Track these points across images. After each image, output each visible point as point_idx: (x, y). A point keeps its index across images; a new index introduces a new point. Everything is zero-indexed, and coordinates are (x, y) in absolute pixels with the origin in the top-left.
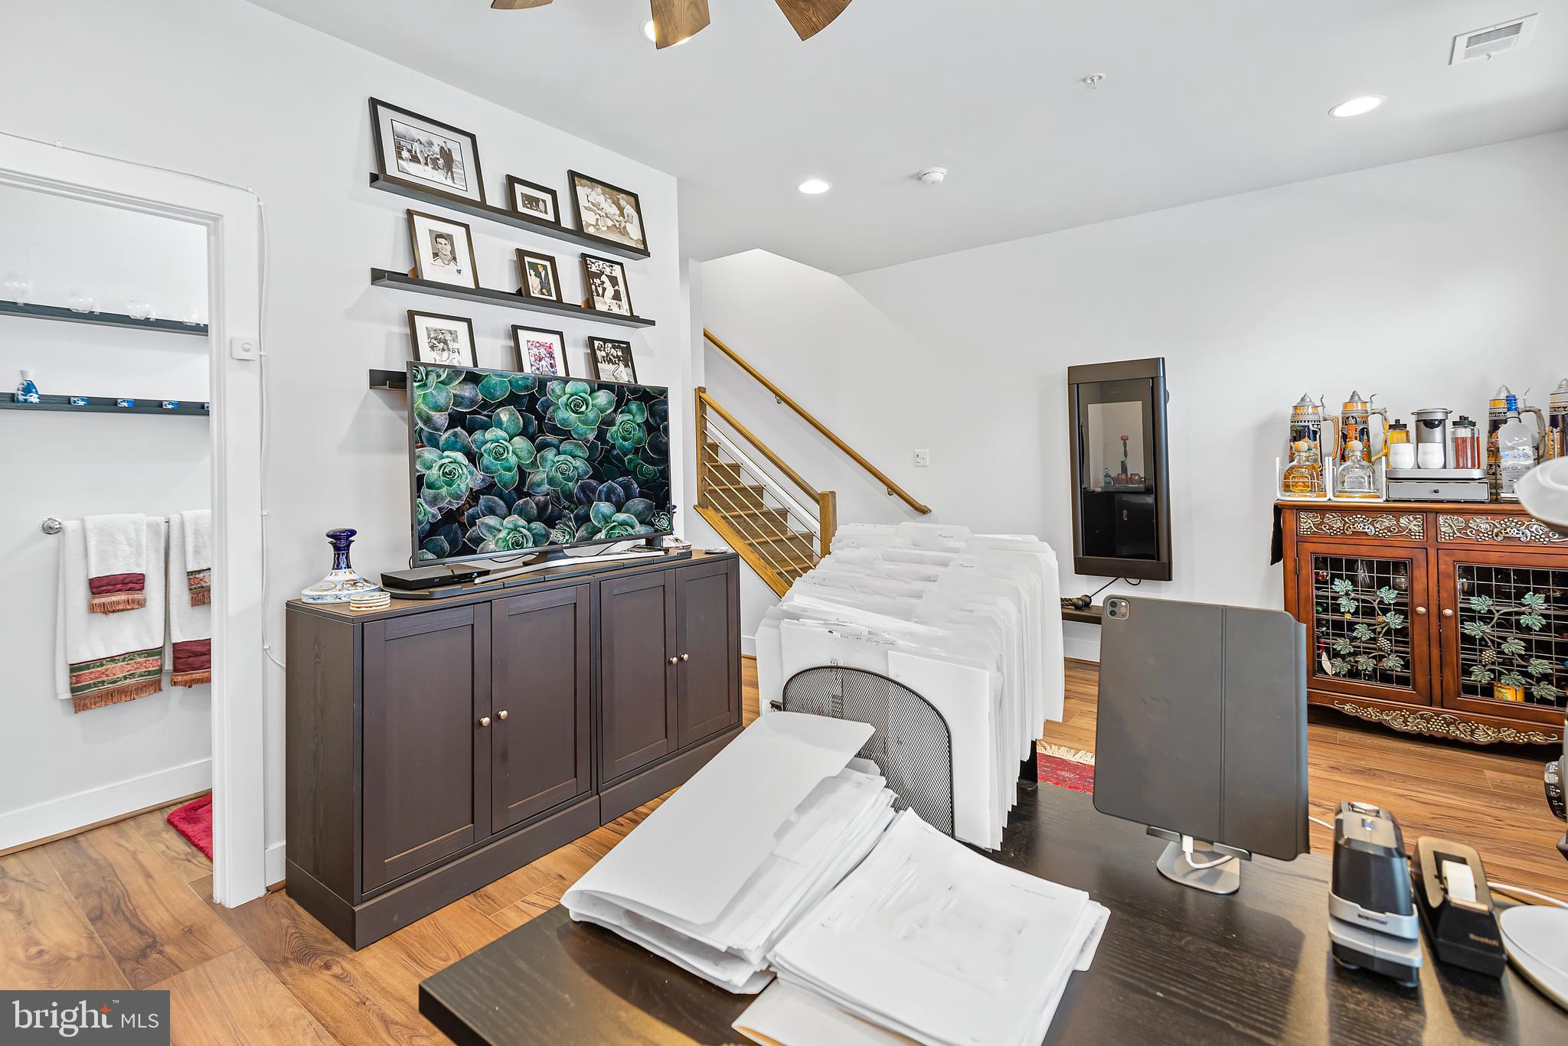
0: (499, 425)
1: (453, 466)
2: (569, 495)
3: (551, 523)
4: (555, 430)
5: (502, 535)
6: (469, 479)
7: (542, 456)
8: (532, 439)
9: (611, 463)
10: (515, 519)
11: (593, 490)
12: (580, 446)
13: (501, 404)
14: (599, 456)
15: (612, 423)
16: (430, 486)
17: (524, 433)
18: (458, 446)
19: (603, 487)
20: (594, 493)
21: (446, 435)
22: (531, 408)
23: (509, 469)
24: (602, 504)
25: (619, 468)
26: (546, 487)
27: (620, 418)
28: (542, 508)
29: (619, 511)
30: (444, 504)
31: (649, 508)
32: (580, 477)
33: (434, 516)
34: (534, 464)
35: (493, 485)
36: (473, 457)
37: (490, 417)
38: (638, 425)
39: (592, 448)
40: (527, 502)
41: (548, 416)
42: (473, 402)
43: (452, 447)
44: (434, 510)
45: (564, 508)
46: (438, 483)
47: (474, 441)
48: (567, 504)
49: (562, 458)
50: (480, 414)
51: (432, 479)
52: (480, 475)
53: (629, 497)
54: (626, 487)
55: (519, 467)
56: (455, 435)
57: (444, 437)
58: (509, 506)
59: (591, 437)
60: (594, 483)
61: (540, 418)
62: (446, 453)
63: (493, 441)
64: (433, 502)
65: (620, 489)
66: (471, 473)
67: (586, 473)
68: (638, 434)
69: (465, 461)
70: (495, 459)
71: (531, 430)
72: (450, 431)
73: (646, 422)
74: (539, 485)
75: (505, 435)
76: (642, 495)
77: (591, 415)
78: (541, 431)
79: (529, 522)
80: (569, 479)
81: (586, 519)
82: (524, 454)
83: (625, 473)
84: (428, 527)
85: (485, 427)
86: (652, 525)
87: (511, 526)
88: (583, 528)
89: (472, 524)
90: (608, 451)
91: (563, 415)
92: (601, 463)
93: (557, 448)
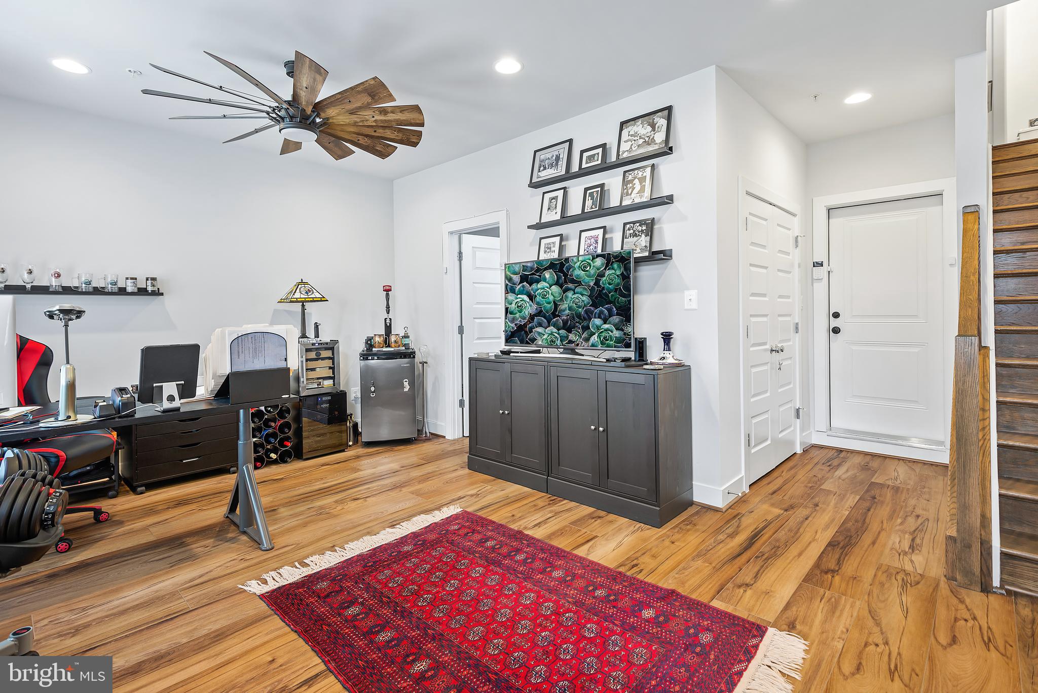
0: (545, 280)
1: (522, 302)
2: (579, 316)
3: (569, 331)
4: (573, 281)
5: (545, 337)
6: (530, 309)
7: (566, 295)
8: (561, 286)
9: (603, 298)
10: (552, 329)
11: (592, 312)
12: (586, 289)
13: (546, 269)
14: (595, 294)
15: (603, 276)
16: (511, 313)
17: (557, 283)
18: (525, 292)
19: (597, 311)
20: (592, 314)
21: (519, 287)
22: (561, 271)
23: (549, 303)
24: (596, 320)
25: (606, 300)
26: (567, 312)
27: (608, 272)
28: (565, 322)
29: (605, 323)
30: (517, 322)
31: (621, 321)
32: (585, 306)
33: (513, 328)
34: (561, 300)
35: (541, 311)
36: (531, 297)
37: (540, 276)
38: (617, 276)
39: (592, 289)
40: (557, 320)
41: (569, 273)
42: (532, 269)
43: (521, 293)
44: (513, 325)
45: (577, 322)
46: (515, 312)
47: (532, 289)
48: (578, 320)
49: (576, 296)
50: (535, 275)
51: (512, 309)
52: (535, 307)
53: (611, 315)
54: (609, 310)
55: (554, 302)
56: (523, 286)
57: (518, 288)
58: (549, 322)
59: (592, 284)
60: (592, 308)
61: (565, 275)
62: (519, 296)
63: (542, 289)
64: (513, 321)
65: (606, 312)
66: (531, 306)
67: (589, 303)
68: (617, 280)
69: (528, 300)
70: (542, 298)
71: (561, 282)
72: (521, 285)
73: (622, 274)
74: (564, 311)
75: (547, 285)
76: (618, 314)
77: (592, 272)
78: (566, 282)
79: (558, 330)
80: (579, 307)
81: (587, 328)
82: (557, 295)
83: (610, 303)
84: (510, 333)
85: (538, 281)
86: (623, 330)
87: (549, 332)
88: (585, 333)
89: (531, 331)
90: (600, 291)
91: (578, 273)
92: (596, 298)
93: (574, 291)
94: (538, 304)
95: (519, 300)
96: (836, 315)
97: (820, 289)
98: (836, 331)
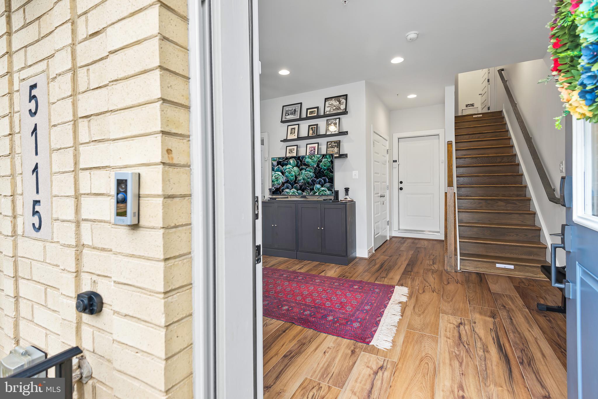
0: (290, 164)
1: (278, 176)
2: (308, 183)
3: (303, 191)
4: (305, 165)
6: (282, 179)
7: (301, 172)
8: (299, 167)
9: (321, 173)
10: (294, 190)
11: (315, 181)
12: (312, 169)
14: (317, 171)
15: (321, 162)
17: (297, 166)
18: (279, 170)
19: (318, 180)
20: (315, 182)
21: (276, 168)
22: (299, 160)
23: (292, 176)
24: (317, 185)
25: (322, 174)
26: (302, 181)
27: (323, 160)
28: (301, 186)
29: (322, 187)
30: (276, 186)
32: (312, 178)
34: (299, 175)
35: (288, 181)
36: (283, 173)
37: (288, 162)
38: (329, 162)
39: (315, 169)
40: (297, 185)
41: (303, 160)
42: (283, 159)
43: (277, 171)
44: (273, 188)
45: (307, 186)
46: (274, 181)
47: (283, 169)
48: (308, 185)
49: (307, 172)
50: (285, 161)
52: (285, 178)
53: (325, 182)
54: (325, 180)
55: (295, 176)
56: (279, 167)
58: (292, 186)
59: (315, 166)
60: (315, 179)
61: (301, 161)
62: (276, 172)
63: (288, 169)
64: (273, 186)
65: (323, 181)
66: (283, 178)
67: (313, 176)
68: (329, 164)
69: (281, 175)
70: (289, 173)
71: (299, 165)
72: (277, 166)
74: (300, 180)
75: (291, 166)
76: (329, 182)
77: (315, 160)
78: (301, 165)
79: (297, 190)
80: (308, 178)
81: (313, 189)
82: (296, 172)
83: (324, 176)
84: (272, 191)
85: (286, 165)
87: (293, 192)
88: (312, 192)
89: (283, 191)
90: (320, 170)
91: (308, 160)
92: (318, 173)
93: (306, 170)
94: (286, 177)
95: (276, 175)
96: (401, 182)
97: (395, 171)
98: (401, 189)
